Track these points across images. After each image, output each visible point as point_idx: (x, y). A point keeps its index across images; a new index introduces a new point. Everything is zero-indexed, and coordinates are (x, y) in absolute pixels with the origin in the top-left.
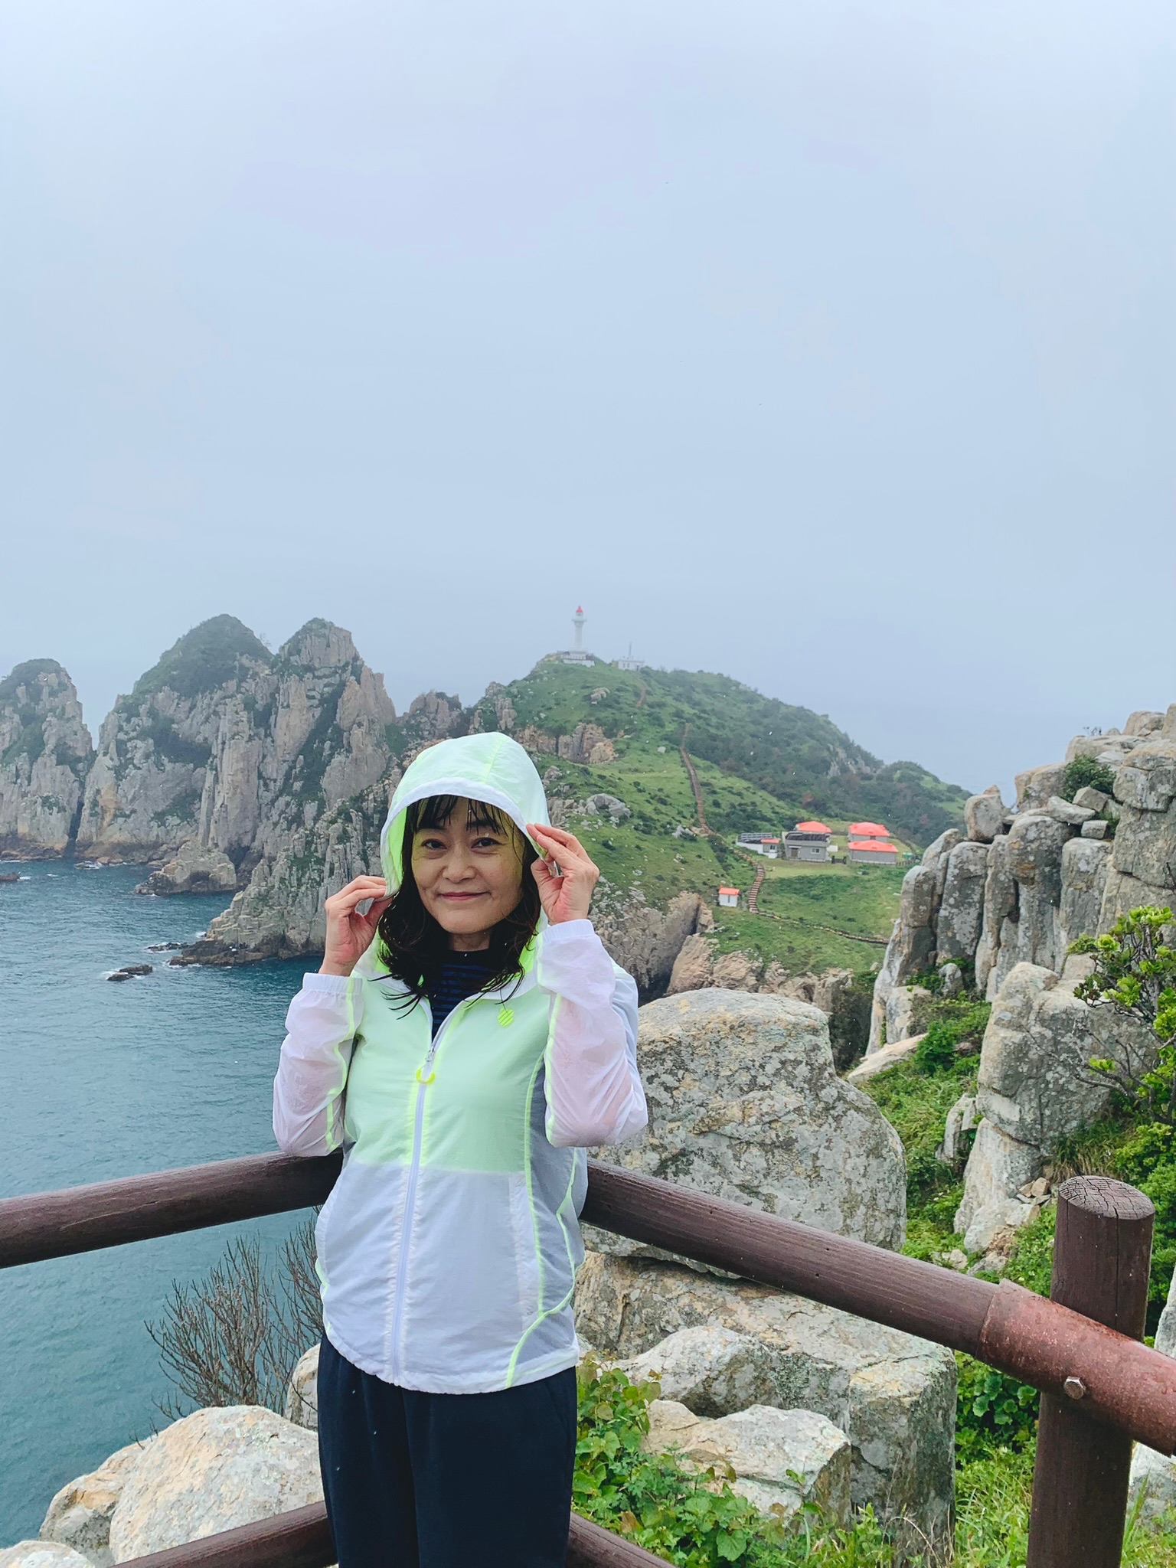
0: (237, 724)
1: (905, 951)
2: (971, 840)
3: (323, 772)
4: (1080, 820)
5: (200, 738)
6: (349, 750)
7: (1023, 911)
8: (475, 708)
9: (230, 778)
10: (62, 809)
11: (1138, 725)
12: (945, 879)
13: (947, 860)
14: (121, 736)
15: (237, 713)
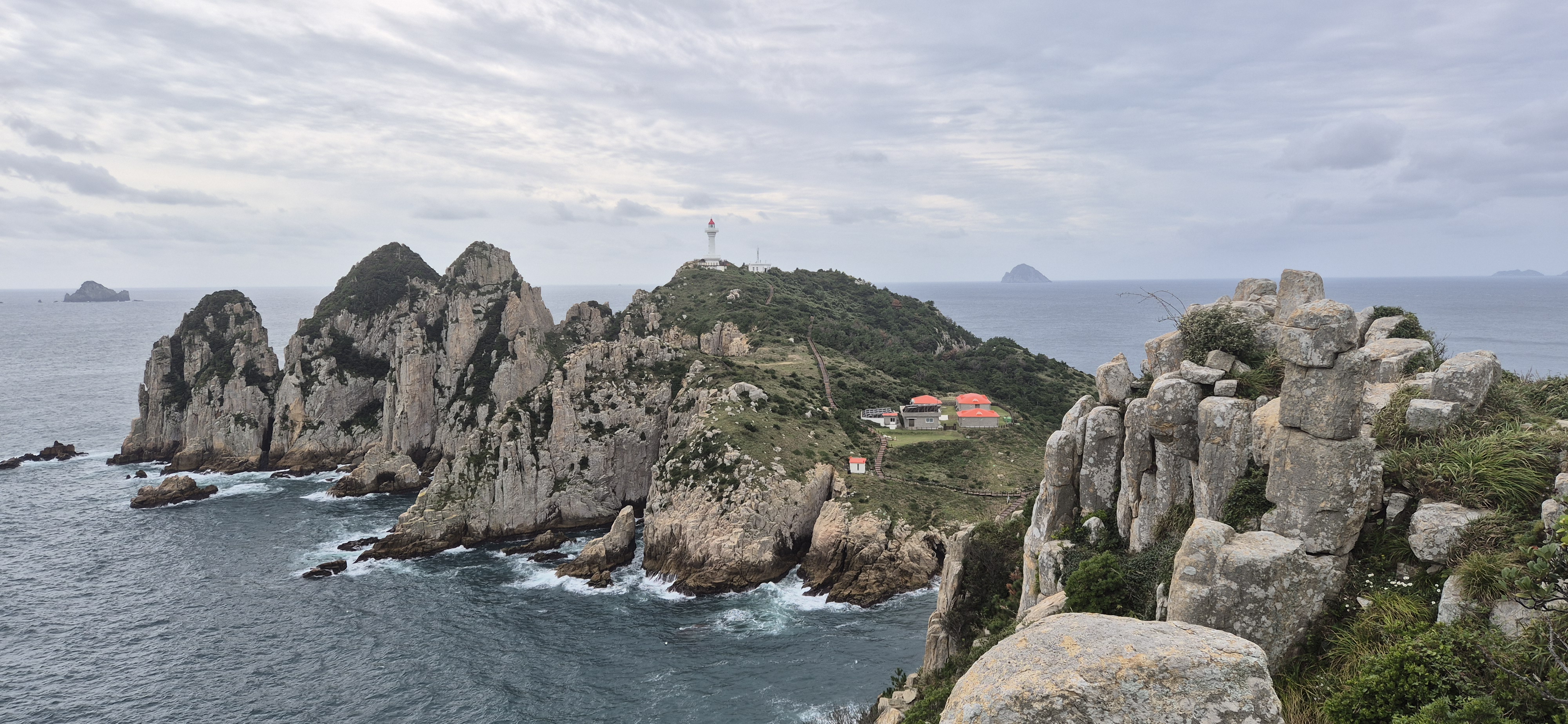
0: (411, 339)
1: (1052, 508)
2: (1103, 404)
3: (491, 378)
4: (1212, 380)
5: (379, 354)
6: (514, 357)
7: (1160, 465)
8: (625, 313)
9: (408, 388)
10: (255, 425)
11: (1247, 291)
12: (1084, 441)
13: (1085, 424)
14: (306, 356)
15: (411, 329)
